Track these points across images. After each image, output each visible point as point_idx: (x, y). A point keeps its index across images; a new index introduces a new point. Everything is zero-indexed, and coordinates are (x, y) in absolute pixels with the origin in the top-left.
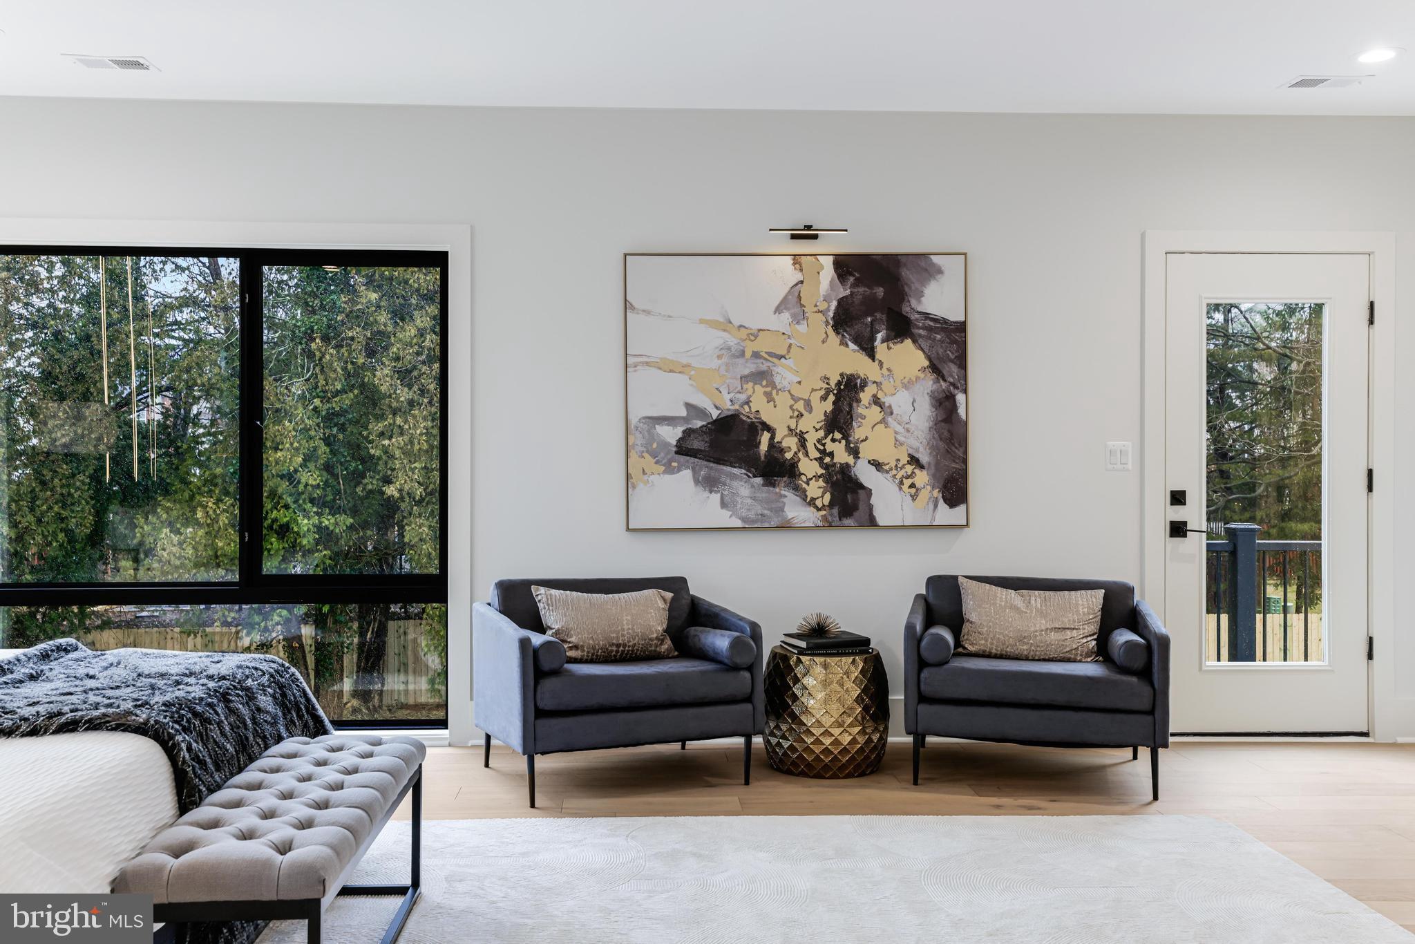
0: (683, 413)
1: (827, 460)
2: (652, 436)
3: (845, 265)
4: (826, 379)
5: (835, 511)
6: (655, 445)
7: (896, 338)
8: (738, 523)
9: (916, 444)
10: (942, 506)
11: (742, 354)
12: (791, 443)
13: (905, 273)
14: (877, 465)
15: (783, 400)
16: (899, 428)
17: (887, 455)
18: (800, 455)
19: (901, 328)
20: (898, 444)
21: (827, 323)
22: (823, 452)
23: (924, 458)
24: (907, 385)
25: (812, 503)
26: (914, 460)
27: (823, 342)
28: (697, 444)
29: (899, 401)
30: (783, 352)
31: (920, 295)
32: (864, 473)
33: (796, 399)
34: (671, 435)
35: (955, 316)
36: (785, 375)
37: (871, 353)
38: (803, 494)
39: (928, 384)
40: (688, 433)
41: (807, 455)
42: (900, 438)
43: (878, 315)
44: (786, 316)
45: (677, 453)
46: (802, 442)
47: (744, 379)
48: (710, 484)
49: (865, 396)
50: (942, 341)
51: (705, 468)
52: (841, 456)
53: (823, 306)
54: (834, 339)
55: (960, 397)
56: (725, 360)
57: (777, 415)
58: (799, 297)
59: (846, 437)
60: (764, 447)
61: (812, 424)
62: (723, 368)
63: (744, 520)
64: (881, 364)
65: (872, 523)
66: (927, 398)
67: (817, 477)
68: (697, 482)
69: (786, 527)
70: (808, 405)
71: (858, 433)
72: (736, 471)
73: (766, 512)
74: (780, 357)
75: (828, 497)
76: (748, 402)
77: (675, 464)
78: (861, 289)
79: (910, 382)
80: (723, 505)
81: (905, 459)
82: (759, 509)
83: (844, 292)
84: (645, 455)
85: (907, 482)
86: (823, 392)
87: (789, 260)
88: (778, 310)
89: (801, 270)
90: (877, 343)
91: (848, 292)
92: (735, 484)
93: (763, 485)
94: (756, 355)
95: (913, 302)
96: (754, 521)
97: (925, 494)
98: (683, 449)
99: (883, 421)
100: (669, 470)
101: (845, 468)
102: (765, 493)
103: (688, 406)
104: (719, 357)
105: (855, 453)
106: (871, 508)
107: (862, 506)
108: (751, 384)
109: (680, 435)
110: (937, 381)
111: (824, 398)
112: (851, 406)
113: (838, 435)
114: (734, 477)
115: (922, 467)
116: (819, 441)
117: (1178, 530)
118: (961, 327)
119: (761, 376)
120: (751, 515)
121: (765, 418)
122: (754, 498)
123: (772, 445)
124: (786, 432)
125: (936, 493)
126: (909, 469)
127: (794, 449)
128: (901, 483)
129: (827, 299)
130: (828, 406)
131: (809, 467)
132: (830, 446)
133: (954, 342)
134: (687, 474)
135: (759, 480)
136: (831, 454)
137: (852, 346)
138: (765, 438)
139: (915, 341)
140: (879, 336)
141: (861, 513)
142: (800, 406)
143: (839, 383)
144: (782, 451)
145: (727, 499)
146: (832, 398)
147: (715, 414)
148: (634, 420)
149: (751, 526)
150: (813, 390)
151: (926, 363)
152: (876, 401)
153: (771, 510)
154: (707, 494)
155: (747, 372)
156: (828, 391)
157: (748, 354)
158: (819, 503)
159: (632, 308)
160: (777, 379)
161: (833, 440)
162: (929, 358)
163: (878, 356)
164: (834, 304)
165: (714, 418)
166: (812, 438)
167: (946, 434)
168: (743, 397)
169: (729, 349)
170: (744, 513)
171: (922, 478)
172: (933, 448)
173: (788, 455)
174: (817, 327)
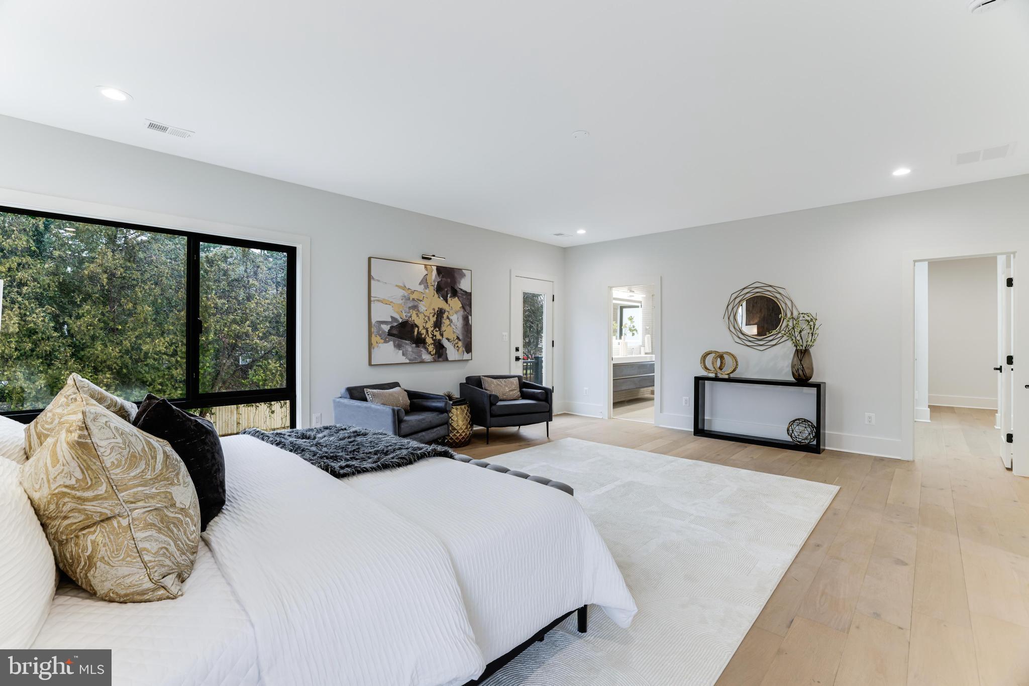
0: (390, 320)
1: (434, 338)
2: (379, 329)
3: (440, 270)
4: (434, 309)
5: (437, 356)
6: (381, 332)
7: (454, 296)
8: (408, 361)
9: (458, 333)
10: (465, 353)
11: (409, 299)
12: (424, 332)
13: (456, 275)
14: (448, 339)
15: (421, 316)
16: (454, 327)
17: (452, 337)
18: (427, 336)
19: (455, 293)
20: (454, 332)
21: (434, 290)
22: (433, 335)
23: (461, 337)
24: (456, 312)
25: (430, 353)
26: (458, 338)
27: (433, 296)
28: (395, 332)
29: (454, 318)
30: (421, 299)
31: (460, 283)
32: (445, 343)
33: (425, 316)
34: (386, 328)
35: (469, 291)
36: (422, 307)
37: (446, 301)
38: (427, 349)
39: (461, 313)
40: (392, 327)
41: (428, 336)
42: (455, 331)
43: (448, 288)
44: (422, 286)
45: (388, 335)
46: (427, 331)
47: (410, 308)
48: (398, 347)
49: (445, 316)
50: (465, 298)
51: (398, 341)
52: (439, 337)
53: (433, 284)
54: (436, 295)
55: (470, 317)
56: (404, 300)
57: (419, 321)
58: (426, 280)
59: (440, 330)
60: (416, 333)
61: (430, 325)
62: (403, 304)
63: (410, 360)
64: (449, 305)
65: (446, 360)
66: (461, 317)
67: (432, 344)
68: (395, 346)
69: (422, 362)
70: (429, 317)
71: (443, 329)
72: (407, 342)
73: (416, 357)
74: (421, 301)
75: (434, 351)
76: (411, 317)
77: (387, 339)
78: (444, 279)
79: (457, 312)
80: (403, 355)
81: (456, 338)
82: (414, 356)
83: (439, 280)
84: (377, 336)
85: (456, 345)
86: (433, 314)
87: (423, 266)
88: (420, 284)
89: (427, 270)
90: (448, 298)
91: (440, 280)
92: (407, 347)
93: (416, 347)
94: (413, 299)
95: (458, 285)
96: (413, 360)
97: (461, 349)
98: (390, 334)
99: (450, 325)
100: (386, 342)
101: (440, 340)
102: (416, 350)
103: (392, 317)
104: (402, 299)
105: (442, 335)
106: (446, 354)
107: (444, 354)
108: (412, 310)
109: (389, 328)
110: (464, 312)
111: (433, 316)
112: (441, 319)
113: (437, 329)
114: (407, 344)
115: (460, 340)
116: (432, 331)
117: (517, 359)
118: (470, 294)
119: (415, 307)
120: (412, 358)
121: (416, 323)
122: (413, 352)
123: (418, 332)
124: (422, 328)
125: (464, 349)
126: (457, 341)
127: (425, 334)
128: (455, 346)
129: (434, 281)
130: (434, 319)
131: (429, 340)
132: (435, 333)
133: (468, 299)
134: (391, 343)
135: (414, 345)
136: (436, 336)
137: (441, 298)
138: (416, 329)
139: (458, 298)
140: (449, 295)
141: (443, 356)
142: (426, 318)
143: (438, 311)
144: (421, 335)
145: (404, 352)
146: (436, 316)
147: (400, 321)
148: (373, 321)
149: (412, 362)
150: (431, 313)
151: (461, 306)
152: (448, 318)
153: (418, 356)
154: (398, 350)
155: (410, 305)
156: (435, 314)
157: (411, 299)
158: (432, 353)
159: (373, 278)
160: (420, 309)
161: (436, 331)
162: (462, 304)
163: (448, 302)
164: (436, 283)
165: (400, 322)
166: (430, 330)
167: (466, 330)
168: (409, 315)
169: (405, 296)
170: (410, 357)
171: (460, 344)
172: (463, 334)
173: (423, 336)
174: (431, 291)
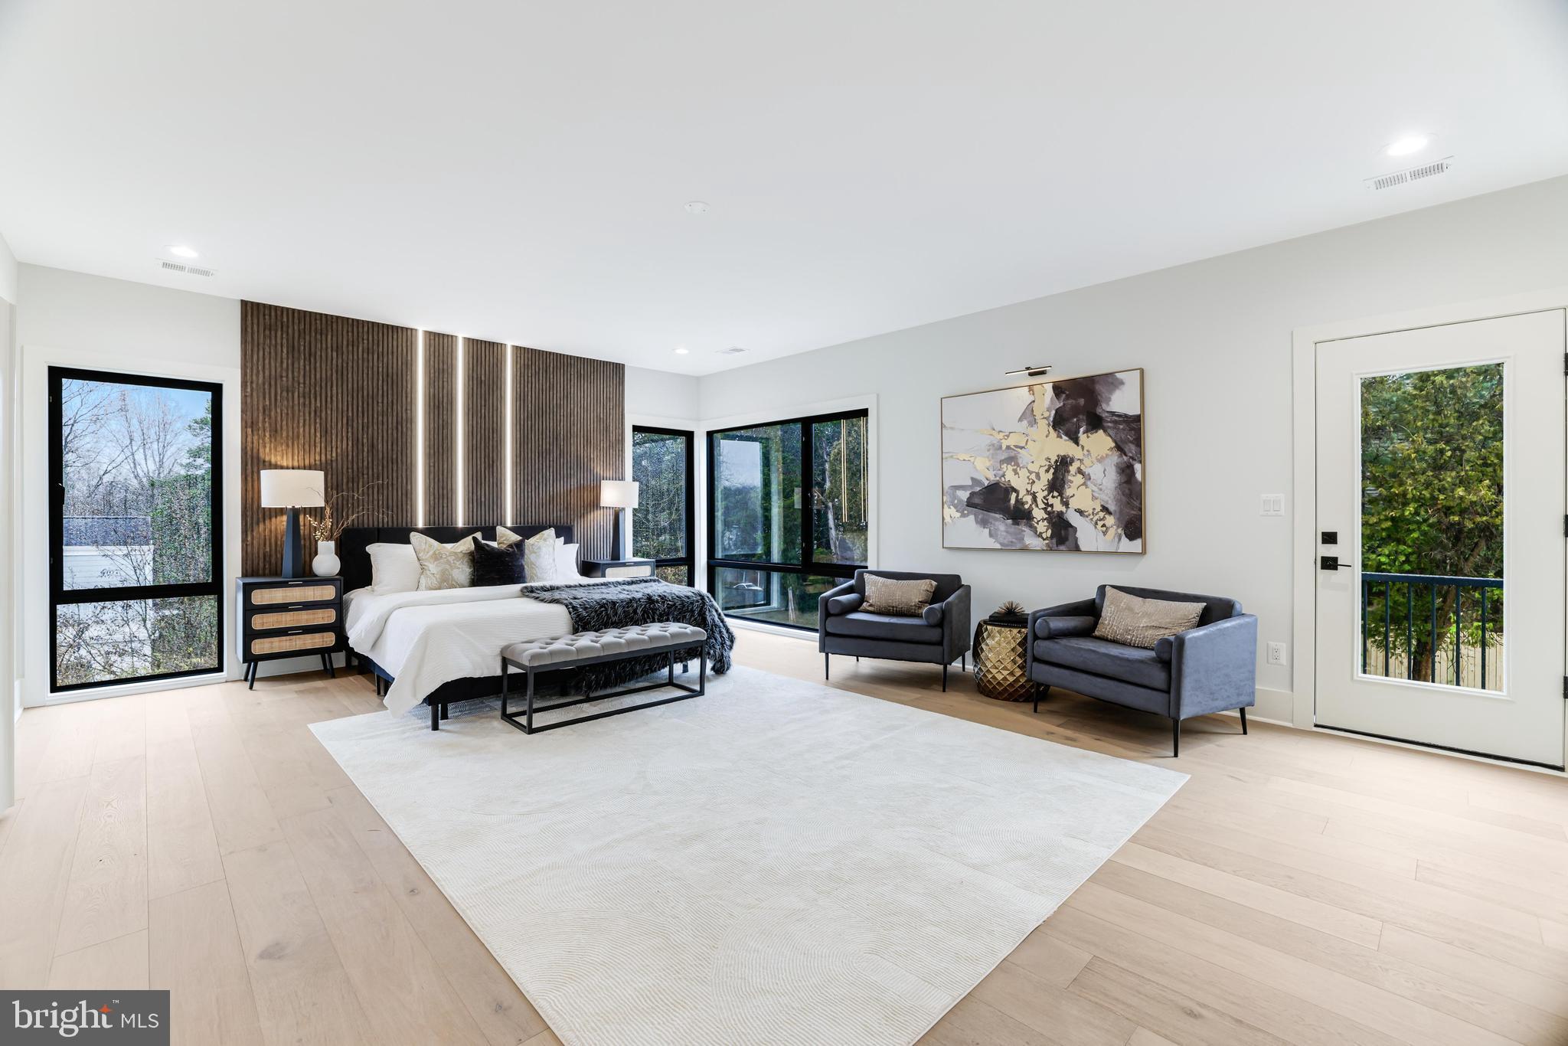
0: (970, 483)
1: (1049, 509)
2: (954, 497)
3: (1059, 389)
4: (1048, 459)
5: (1054, 541)
6: (956, 501)
7: (1092, 429)
8: (998, 546)
9: (1107, 498)
10: (1124, 539)
11: (1001, 447)
12: (1028, 499)
13: (1098, 387)
14: (1081, 512)
15: (1023, 473)
16: (1095, 489)
17: (1088, 505)
18: (1033, 506)
19: (1096, 423)
20: (1094, 498)
21: (1049, 425)
22: (1047, 504)
23: (1112, 507)
24: (1100, 460)
25: (1040, 535)
26: (1105, 509)
27: (1047, 436)
28: (977, 500)
29: (1095, 471)
30: (1023, 444)
31: (1108, 400)
32: (1073, 518)
33: (1031, 472)
34: (964, 495)
35: (1134, 411)
36: (1024, 456)
37: (1076, 441)
38: (1035, 530)
39: (1115, 458)
40: (972, 494)
41: (1037, 506)
42: (1096, 495)
43: (1081, 417)
44: (1025, 423)
45: (967, 506)
46: (1035, 498)
47: (1002, 462)
48: (984, 523)
49: (1073, 469)
50: (1123, 429)
51: (981, 514)
52: (1058, 507)
53: (1046, 414)
54: (1053, 434)
55: (1138, 467)
56: (991, 451)
57: (1019, 482)
58: (1033, 411)
59: (1061, 494)
60: (1013, 501)
61: (1040, 487)
62: (990, 456)
63: (1001, 544)
64: (1083, 447)
65: (1077, 549)
66: (1114, 468)
67: (1043, 520)
68: (977, 522)
69: (1025, 549)
70: (1038, 476)
71: (1068, 492)
72: (997, 516)
73: (1014, 540)
74: (1022, 448)
75: (1050, 531)
76: (1004, 476)
77: (966, 512)
78: (1070, 401)
79: (1102, 458)
80: (991, 535)
81: (1099, 508)
82: (1010, 538)
83: (1059, 404)
84: (951, 507)
85: (1100, 523)
86: (1047, 467)
87: (1027, 389)
88: (1020, 420)
89: (1033, 394)
90: (1080, 434)
91: (1062, 404)
92: (997, 523)
93: (1013, 524)
94: (1008, 447)
95: (1104, 406)
96: (1007, 545)
97: (1112, 532)
98: (970, 504)
99: (1084, 484)
100: (963, 515)
101: (1060, 515)
102: (1014, 529)
103: (973, 479)
104: (989, 450)
105: (1066, 504)
106: (1076, 539)
107: (1071, 538)
108: (1005, 465)
109: (968, 495)
110: (1121, 456)
111: (1047, 471)
112: (1064, 476)
113: (1056, 494)
114: (996, 519)
115: (1110, 513)
116: (1044, 497)
117: (1330, 563)
118: (1138, 419)
119: (1012, 460)
120: (1006, 542)
121: (1013, 484)
122: (1007, 532)
123: (1017, 500)
124: (1025, 492)
125: (1120, 531)
126: (1102, 514)
127: (1030, 503)
128: (1096, 524)
129: (1049, 410)
130: (1050, 476)
131: (1038, 514)
132: (1051, 501)
133: (1132, 429)
134: (972, 517)
135: (1010, 521)
136: (1052, 506)
137: (1064, 437)
138: (1014, 495)
139: (1105, 431)
140: (1082, 430)
141: (1070, 542)
142: (1033, 476)
143: (1056, 461)
144: (1023, 504)
145: (993, 532)
146: (1052, 471)
147: (986, 483)
148: (946, 487)
149: (1006, 549)
150: (1041, 466)
151: (1113, 445)
152: (1080, 471)
153: (1016, 539)
154: (982, 529)
155: (1003, 458)
156: (1050, 467)
157: (1004, 447)
158: (1044, 536)
159: (945, 426)
160: (1020, 461)
161: (1053, 497)
162: (1115, 441)
163: (1081, 443)
164: (1053, 412)
165: (986, 485)
166: (1040, 496)
167: (1127, 491)
168: (1001, 473)
169: (993, 445)
170: (1001, 540)
171: (1110, 520)
172: (1118, 501)
173: (1026, 507)
174: (1044, 426)
